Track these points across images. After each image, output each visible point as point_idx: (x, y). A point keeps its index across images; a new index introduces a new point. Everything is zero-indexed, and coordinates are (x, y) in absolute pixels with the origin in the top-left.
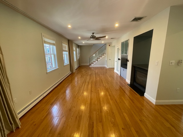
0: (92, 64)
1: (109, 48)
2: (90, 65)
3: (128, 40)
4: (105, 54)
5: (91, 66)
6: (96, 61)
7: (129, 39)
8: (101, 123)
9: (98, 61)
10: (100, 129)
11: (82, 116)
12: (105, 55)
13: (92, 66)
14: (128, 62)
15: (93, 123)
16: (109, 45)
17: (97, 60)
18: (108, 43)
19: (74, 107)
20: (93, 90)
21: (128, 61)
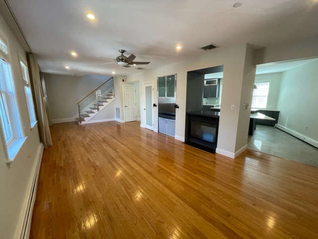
0: (85, 119)
1: (123, 85)
2: (81, 120)
3: (174, 76)
4: (112, 97)
5: (83, 123)
6: (96, 111)
7: (176, 74)
8: (230, 216)
9: (100, 110)
10: (244, 228)
11: (198, 228)
12: (113, 99)
13: (87, 121)
14: (176, 109)
15: (224, 225)
16: (123, 81)
17: (98, 109)
18: (121, 76)
19: (159, 221)
20: (150, 170)
21: (178, 107)
